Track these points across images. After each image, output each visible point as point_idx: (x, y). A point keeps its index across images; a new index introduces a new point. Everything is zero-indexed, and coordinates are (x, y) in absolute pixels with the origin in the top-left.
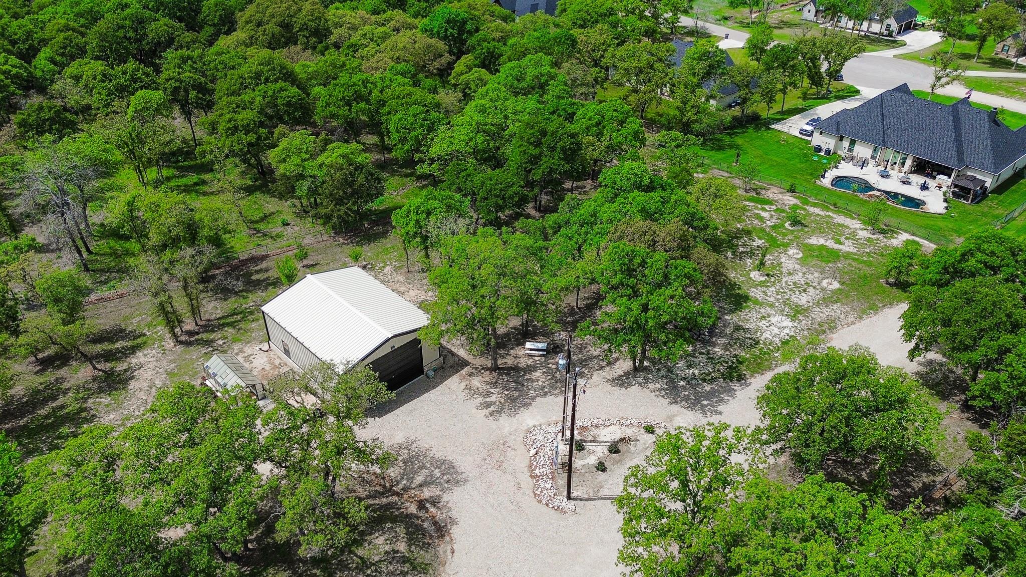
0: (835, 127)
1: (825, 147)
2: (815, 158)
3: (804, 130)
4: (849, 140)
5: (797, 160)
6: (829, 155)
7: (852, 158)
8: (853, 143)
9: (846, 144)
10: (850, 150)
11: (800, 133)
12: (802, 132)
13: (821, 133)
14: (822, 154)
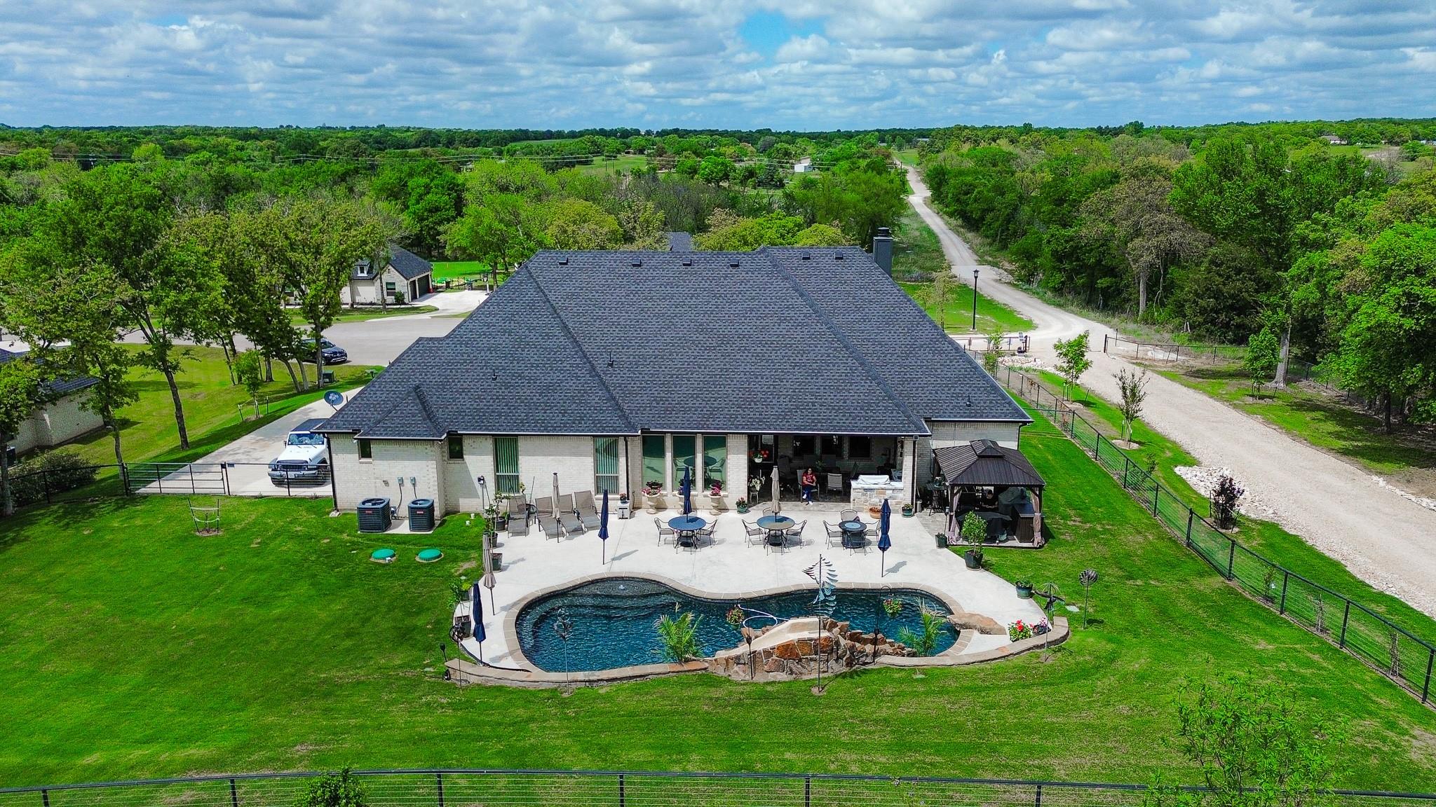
0: (415, 408)
1: (401, 501)
2: (383, 555)
3: (288, 466)
4: (489, 444)
5: (303, 588)
6: (431, 525)
7: (529, 511)
8: (506, 450)
9: (479, 463)
10: (508, 482)
11: (278, 482)
12: (285, 473)
13: (365, 451)
14: (404, 528)
